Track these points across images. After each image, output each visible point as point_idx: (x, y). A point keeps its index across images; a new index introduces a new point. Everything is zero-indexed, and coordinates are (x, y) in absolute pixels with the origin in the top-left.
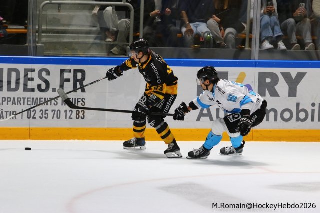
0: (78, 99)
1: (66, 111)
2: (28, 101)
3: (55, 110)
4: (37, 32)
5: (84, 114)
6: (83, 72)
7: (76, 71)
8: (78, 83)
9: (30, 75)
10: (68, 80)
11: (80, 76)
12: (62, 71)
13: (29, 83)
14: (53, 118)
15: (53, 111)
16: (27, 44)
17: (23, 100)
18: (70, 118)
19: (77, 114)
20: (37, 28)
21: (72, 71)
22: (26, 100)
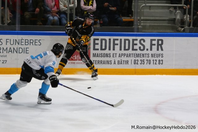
0: (159, 54)
1: (153, 60)
2: (134, 55)
3: (148, 60)
4: (139, 20)
5: (162, 62)
6: (162, 40)
7: (158, 40)
8: (159, 46)
9: (135, 42)
10: (155, 45)
11: (160, 42)
12: (152, 40)
13: (135, 46)
14: (147, 64)
15: (147, 60)
16: (134, 27)
17: (131, 55)
18: (156, 64)
19: (159, 62)
20: (139, 18)
21: (156, 40)
22: (133, 55)
